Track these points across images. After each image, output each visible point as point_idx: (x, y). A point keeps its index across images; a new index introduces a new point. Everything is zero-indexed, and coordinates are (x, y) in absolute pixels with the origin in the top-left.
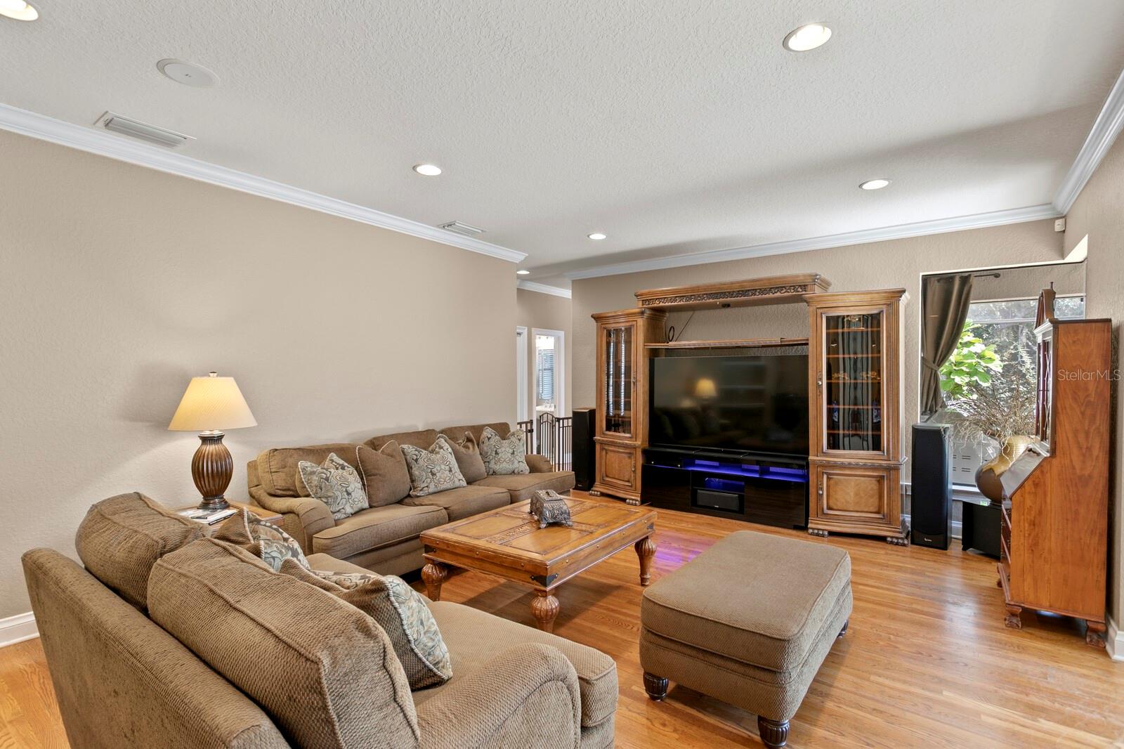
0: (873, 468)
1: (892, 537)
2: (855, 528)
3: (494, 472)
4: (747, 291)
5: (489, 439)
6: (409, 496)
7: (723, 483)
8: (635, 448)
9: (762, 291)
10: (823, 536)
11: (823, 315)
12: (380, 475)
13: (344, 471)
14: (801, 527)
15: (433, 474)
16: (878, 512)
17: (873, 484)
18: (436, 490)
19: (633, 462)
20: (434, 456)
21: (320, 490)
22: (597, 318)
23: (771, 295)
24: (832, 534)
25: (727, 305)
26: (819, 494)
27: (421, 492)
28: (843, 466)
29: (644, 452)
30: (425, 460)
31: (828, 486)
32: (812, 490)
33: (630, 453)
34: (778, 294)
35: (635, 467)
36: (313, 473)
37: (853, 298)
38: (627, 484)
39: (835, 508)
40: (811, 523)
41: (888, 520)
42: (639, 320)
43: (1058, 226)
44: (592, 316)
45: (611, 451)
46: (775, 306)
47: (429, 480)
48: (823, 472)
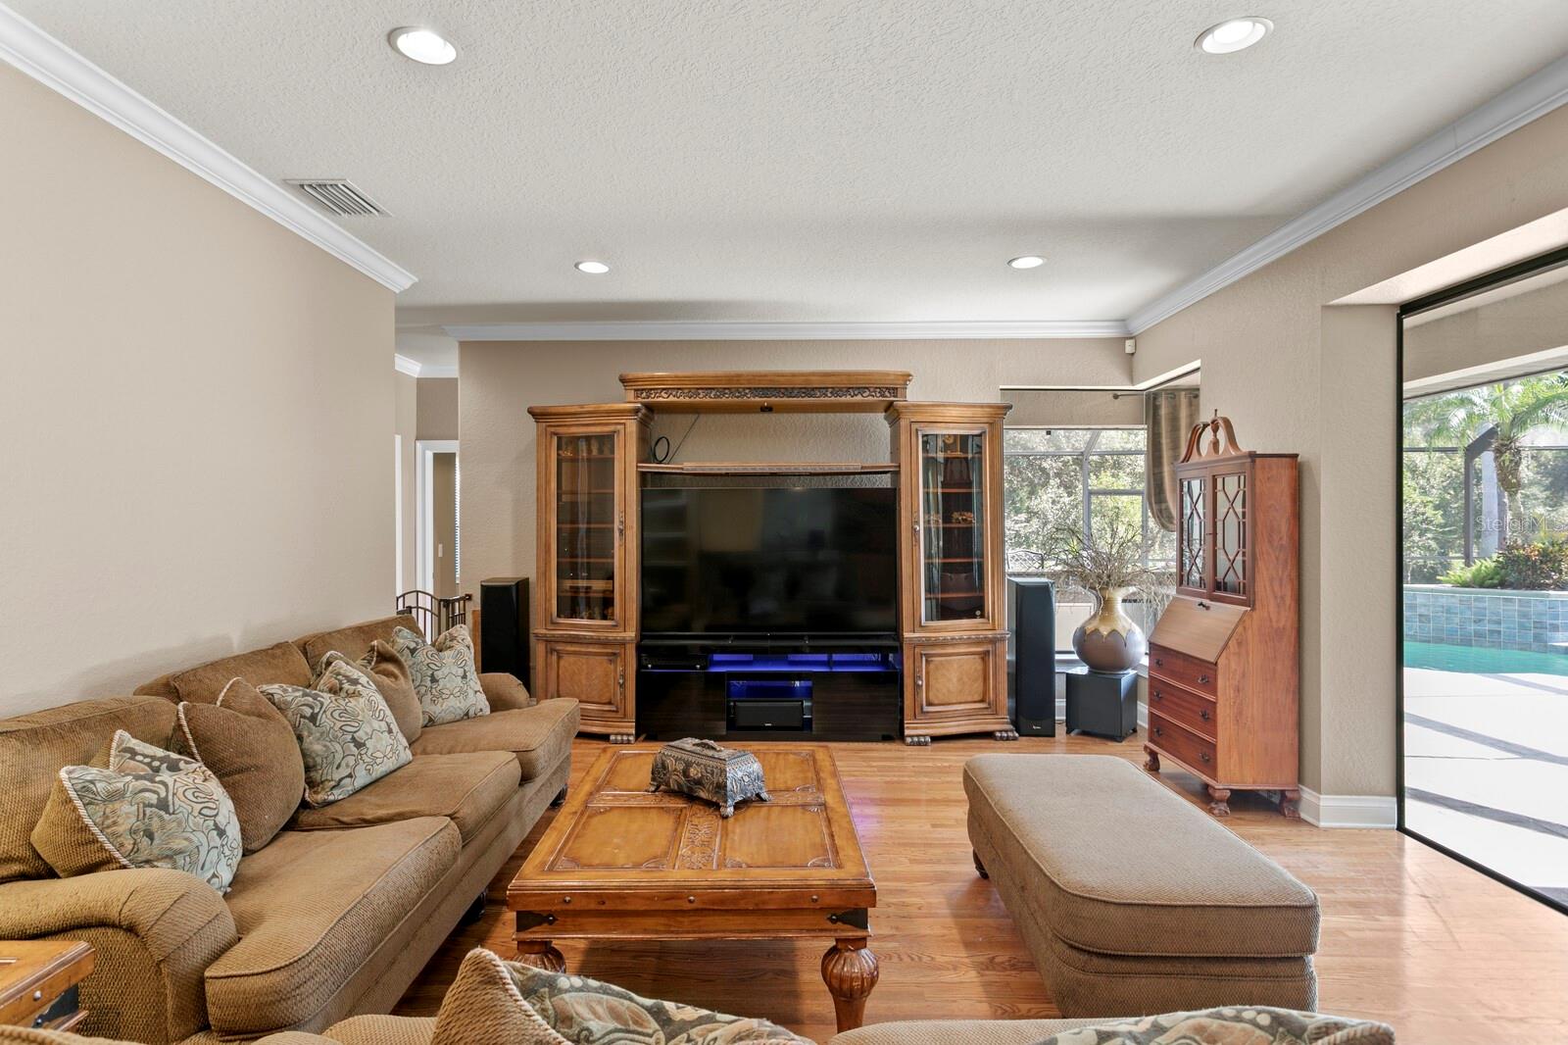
0: (978, 642)
1: (1000, 731)
2: (958, 726)
3: (430, 720)
4: (813, 389)
5: (413, 651)
6: (304, 805)
7: (749, 687)
8: (623, 644)
9: (836, 391)
10: (926, 744)
11: (920, 433)
12: (257, 768)
13: (182, 774)
14: (894, 734)
15: (359, 745)
16: (982, 701)
17: (976, 664)
18: (368, 780)
19: (620, 669)
20: (353, 702)
21: (146, 840)
22: (538, 415)
23: (848, 399)
24: (935, 739)
25: (768, 409)
26: (918, 685)
27: (336, 792)
28: (944, 643)
29: (640, 649)
30: (336, 714)
31: (927, 673)
32: (908, 682)
33: (614, 654)
34: (859, 398)
35: (624, 676)
36: (115, 796)
37: (955, 412)
38: (607, 708)
39: (936, 702)
40: (908, 728)
41: (992, 709)
42: (628, 422)
43: (1129, 347)
44: (529, 412)
45: (569, 653)
46: (823, 415)
47: (351, 760)
48: (921, 654)
